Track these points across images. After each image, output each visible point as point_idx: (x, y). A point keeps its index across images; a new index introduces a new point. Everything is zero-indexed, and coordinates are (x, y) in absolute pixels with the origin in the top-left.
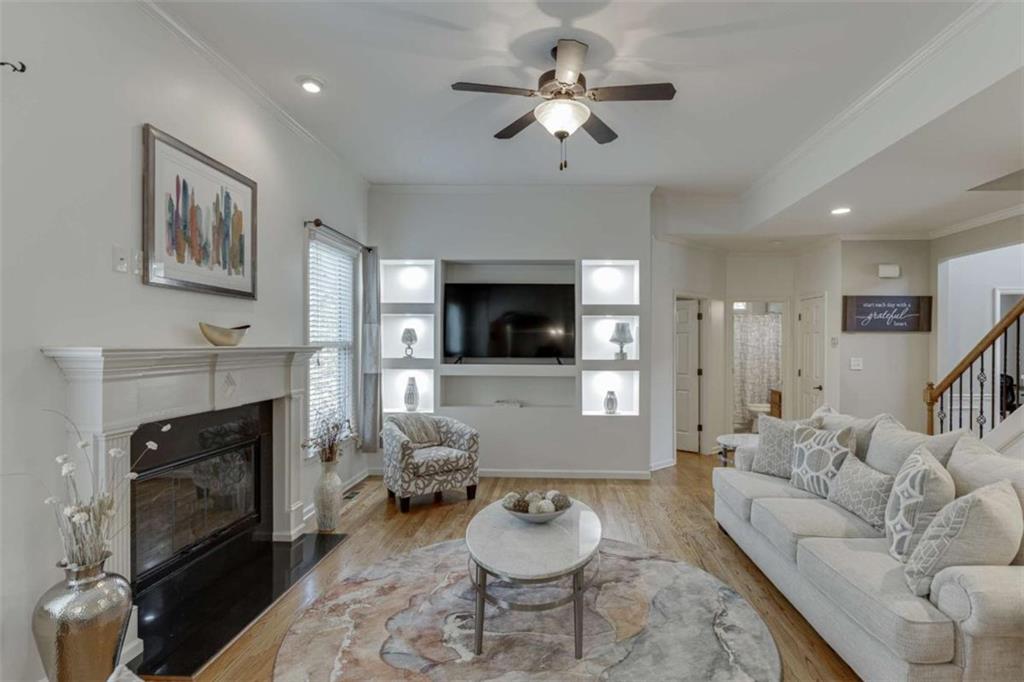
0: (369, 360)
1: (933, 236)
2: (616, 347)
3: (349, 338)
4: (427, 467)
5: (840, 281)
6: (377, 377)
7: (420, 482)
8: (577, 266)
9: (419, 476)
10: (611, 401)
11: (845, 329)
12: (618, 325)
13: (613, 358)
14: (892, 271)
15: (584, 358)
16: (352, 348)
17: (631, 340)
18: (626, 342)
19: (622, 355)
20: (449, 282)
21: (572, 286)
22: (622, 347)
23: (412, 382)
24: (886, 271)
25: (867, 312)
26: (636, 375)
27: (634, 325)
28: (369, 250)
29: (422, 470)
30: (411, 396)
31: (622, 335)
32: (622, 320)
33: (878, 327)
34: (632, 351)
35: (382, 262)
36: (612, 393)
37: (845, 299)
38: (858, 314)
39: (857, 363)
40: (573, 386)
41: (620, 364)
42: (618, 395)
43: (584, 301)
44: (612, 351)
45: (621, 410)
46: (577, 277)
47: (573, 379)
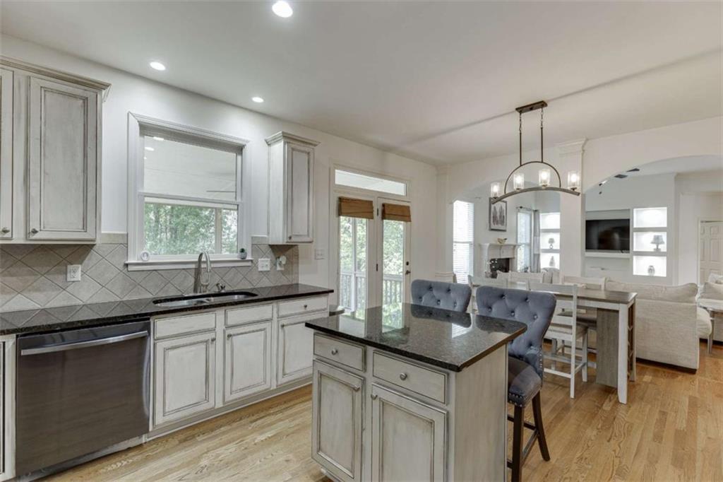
0: (536, 249)
2: (655, 246)
3: (528, 241)
6: (539, 255)
8: (631, 211)
10: (651, 270)
12: (655, 236)
13: (652, 250)
15: (635, 250)
16: (530, 245)
17: (662, 243)
18: (660, 243)
19: (657, 249)
21: (629, 220)
22: (657, 246)
23: (552, 259)
26: (665, 259)
27: (664, 236)
28: (536, 211)
30: (552, 263)
31: (657, 241)
32: (657, 234)
34: (663, 248)
35: (541, 214)
36: (652, 266)
40: (629, 262)
41: (657, 253)
42: (655, 267)
43: (635, 226)
44: (652, 248)
45: (657, 274)
46: (631, 215)
47: (628, 259)
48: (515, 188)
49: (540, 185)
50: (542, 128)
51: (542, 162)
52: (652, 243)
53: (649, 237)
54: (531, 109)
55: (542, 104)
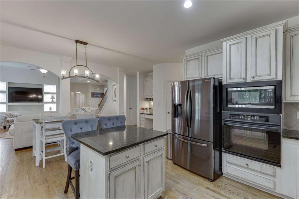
1: (104, 85)
2: (52, 100)
4: (11, 120)
5: (91, 90)
7: (9, 123)
8: (43, 85)
9: (9, 122)
10: (50, 109)
11: (92, 97)
12: (52, 96)
14: (99, 89)
15: (45, 101)
17: (55, 98)
18: (53, 99)
20: (9, 86)
21: (42, 89)
24: (97, 89)
25: (95, 95)
26: (56, 104)
27: (55, 96)
29: (9, 121)
31: (53, 98)
32: (52, 95)
33: (97, 97)
34: (55, 100)
36: (51, 107)
37: (92, 93)
38: (94, 95)
39: (94, 102)
40: (43, 107)
41: (52, 102)
42: (52, 108)
43: (45, 92)
44: (50, 100)
45: (52, 110)
46: (43, 87)
47: (42, 105)
48: (74, 75)
49: (86, 76)
50: (86, 53)
51: (86, 67)
52: (51, 98)
53: (50, 96)
54: (81, 43)
55: (86, 44)
